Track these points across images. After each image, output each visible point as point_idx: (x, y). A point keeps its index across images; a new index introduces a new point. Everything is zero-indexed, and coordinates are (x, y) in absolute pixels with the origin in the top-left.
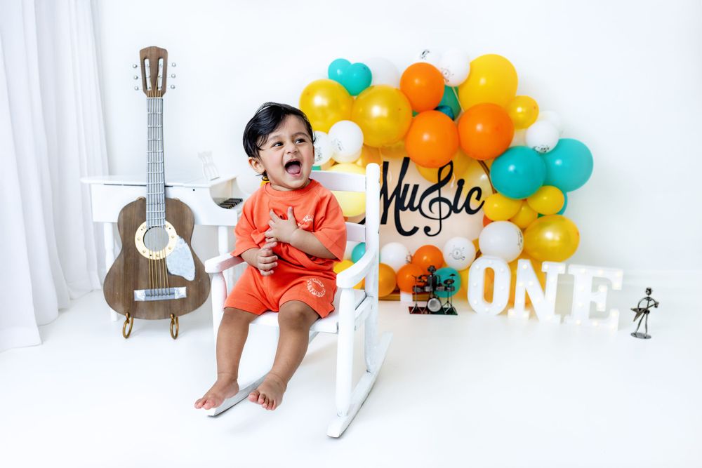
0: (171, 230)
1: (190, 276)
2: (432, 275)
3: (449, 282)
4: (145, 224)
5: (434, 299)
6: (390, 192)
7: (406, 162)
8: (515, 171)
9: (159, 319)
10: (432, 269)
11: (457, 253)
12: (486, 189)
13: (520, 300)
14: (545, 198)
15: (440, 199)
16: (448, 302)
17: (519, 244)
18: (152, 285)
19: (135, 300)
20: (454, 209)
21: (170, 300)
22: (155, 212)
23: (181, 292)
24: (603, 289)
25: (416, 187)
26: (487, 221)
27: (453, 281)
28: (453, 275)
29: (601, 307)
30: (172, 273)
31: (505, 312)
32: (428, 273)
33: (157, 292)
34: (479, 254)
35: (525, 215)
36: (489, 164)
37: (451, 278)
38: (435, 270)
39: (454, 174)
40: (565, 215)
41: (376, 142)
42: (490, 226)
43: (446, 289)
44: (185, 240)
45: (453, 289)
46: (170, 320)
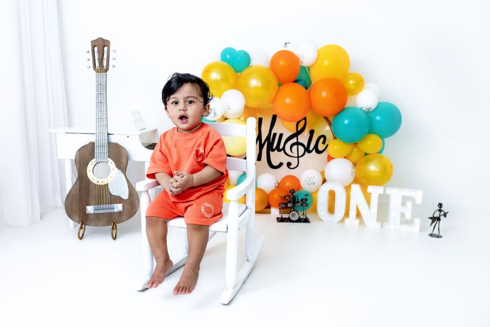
0: (112, 164)
1: (125, 196)
2: (293, 195)
3: (304, 200)
4: (94, 160)
5: (294, 212)
6: (264, 138)
7: (274, 118)
8: (349, 124)
9: (104, 226)
10: (292, 192)
11: (310, 180)
12: (329, 136)
13: (353, 213)
14: (369, 142)
15: (298, 144)
16: (303, 214)
17: (352, 174)
18: (99, 202)
19: (87, 213)
20: (307, 150)
21: (111, 213)
22: (101, 152)
23: (119, 207)
24: (409, 204)
25: (281, 135)
26: (330, 158)
27: (307, 200)
28: (307, 195)
29: (408, 216)
30: (113, 194)
31: (342, 221)
32: (290, 194)
33: (102, 208)
34: (324, 181)
35: (356, 154)
36: (331, 120)
37: (305, 197)
38: (295, 192)
39: (307, 126)
40: (383, 154)
41: (253, 104)
42: (332, 162)
43: (302, 205)
44: (122, 171)
45: (307, 205)
46: (111, 227)
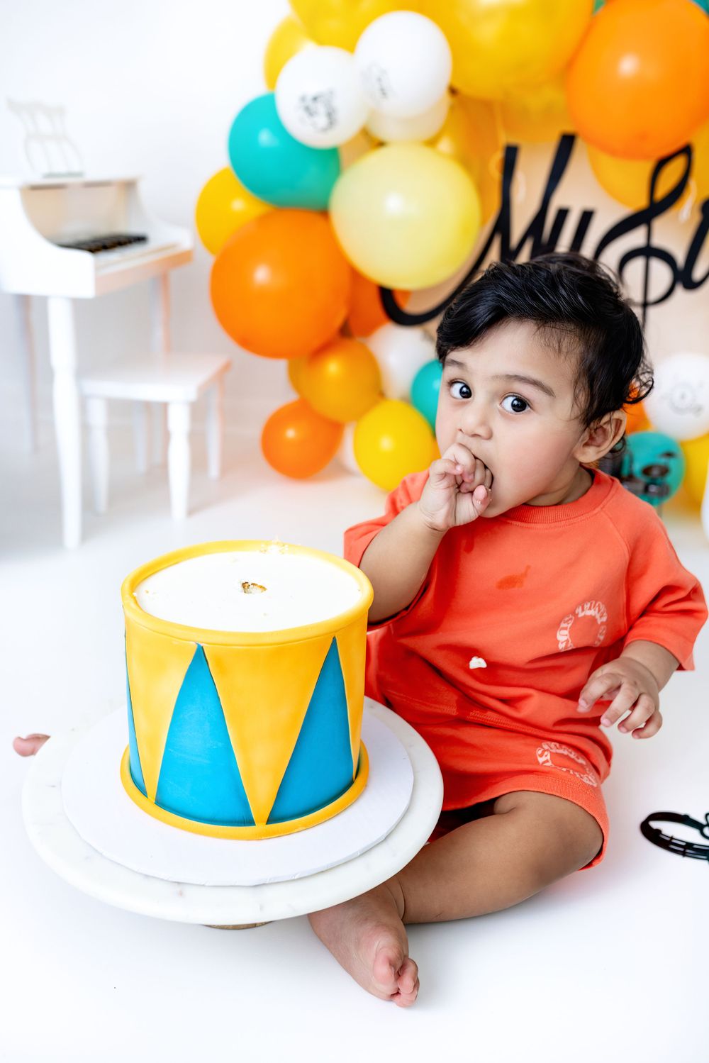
3: (655, 472)
6: (519, 225)
7: (566, 145)
11: (683, 397)
15: (648, 251)
20: (684, 278)
25: (587, 217)
27: (665, 471)
28: (669, 455)
37: (663, 461)
39: (692, 183)
41: (481, 84)
43: (646, 489)
45: (664, 492)
